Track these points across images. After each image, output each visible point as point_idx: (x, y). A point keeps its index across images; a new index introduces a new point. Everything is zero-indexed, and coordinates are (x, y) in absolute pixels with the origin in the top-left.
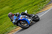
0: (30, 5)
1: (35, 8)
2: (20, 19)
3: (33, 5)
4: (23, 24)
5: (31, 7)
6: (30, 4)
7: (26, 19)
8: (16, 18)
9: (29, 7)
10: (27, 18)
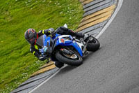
0: (13, 55)
1: (27, 62)
2: (60, 42)
3: (22, 53)
4: (69, 54)
5: (16, 59)
6: (12, 51)
7: (74, 42)
8: (49, 41)
9: (12, 58)
10: (74, 39)
